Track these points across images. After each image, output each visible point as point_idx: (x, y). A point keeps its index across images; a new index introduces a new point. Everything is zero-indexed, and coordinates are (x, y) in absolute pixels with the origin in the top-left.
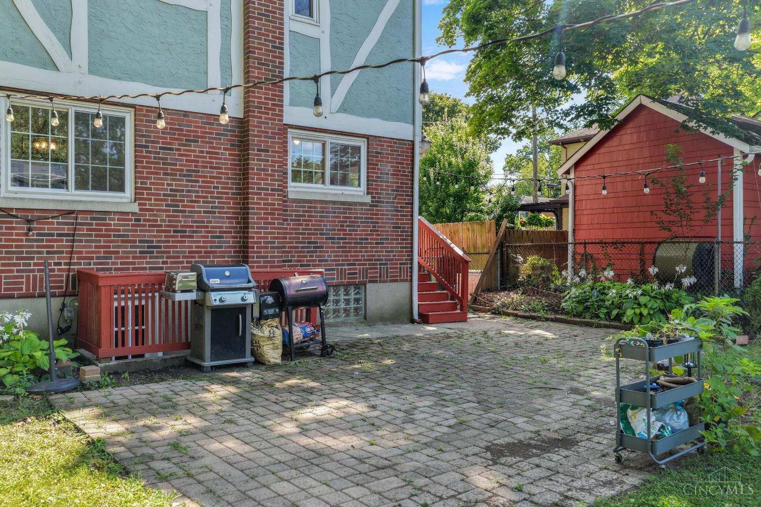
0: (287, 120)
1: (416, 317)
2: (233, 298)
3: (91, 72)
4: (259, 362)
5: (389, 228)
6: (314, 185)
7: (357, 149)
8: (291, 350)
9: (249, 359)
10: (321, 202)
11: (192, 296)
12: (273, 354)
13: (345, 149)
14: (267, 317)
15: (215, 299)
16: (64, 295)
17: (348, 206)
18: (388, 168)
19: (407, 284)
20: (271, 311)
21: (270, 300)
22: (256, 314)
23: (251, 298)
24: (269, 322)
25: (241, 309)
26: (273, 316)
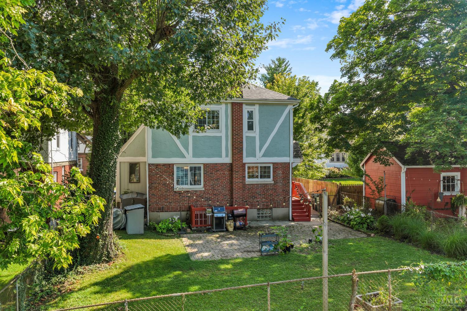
0: (244, 162)
1: (291, 219)
2: (220, 215)
3: (193, 157)
4: (227, 230)
5: (281, 190)
6: (255, 179)
7: (269, 167)
8: (236, 228)
9: (225, 230)
10: (257, 184)
11: (211, 214)
12: (231, 229)
13: (265, 167)
14: (230, 220)
15: (215, 215)
16: (187, 211)
17: (266, 185)
18: (280, 172)
19: (288, 208)
20: (231, 218)
21: (230, 215)
22: (226, 219)
23: (224, 215)
24: (230, 221)
25: (223, 218)
26: (231, 219)
